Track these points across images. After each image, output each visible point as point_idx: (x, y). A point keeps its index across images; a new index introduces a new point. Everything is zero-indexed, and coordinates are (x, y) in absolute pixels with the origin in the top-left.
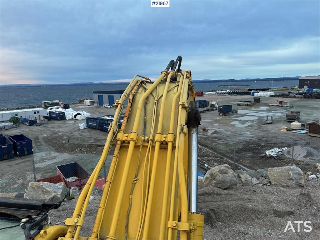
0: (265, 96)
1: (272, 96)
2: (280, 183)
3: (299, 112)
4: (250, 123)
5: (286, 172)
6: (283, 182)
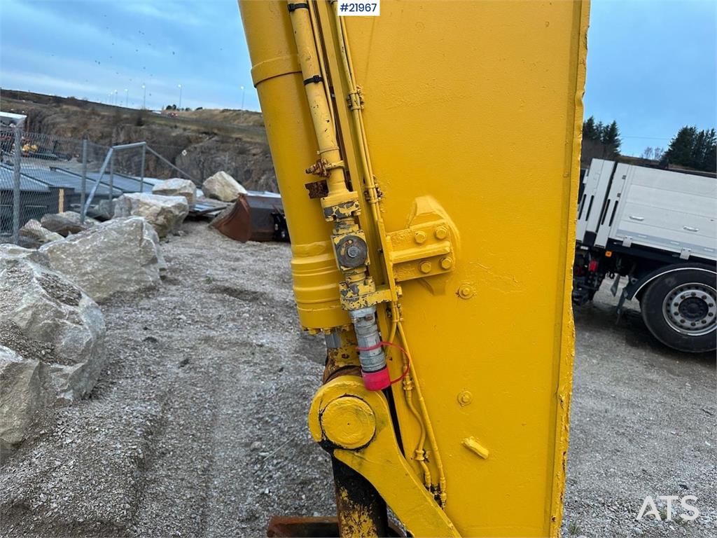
2: (118, 289)
5: (131, 241)
6: (128, 281)
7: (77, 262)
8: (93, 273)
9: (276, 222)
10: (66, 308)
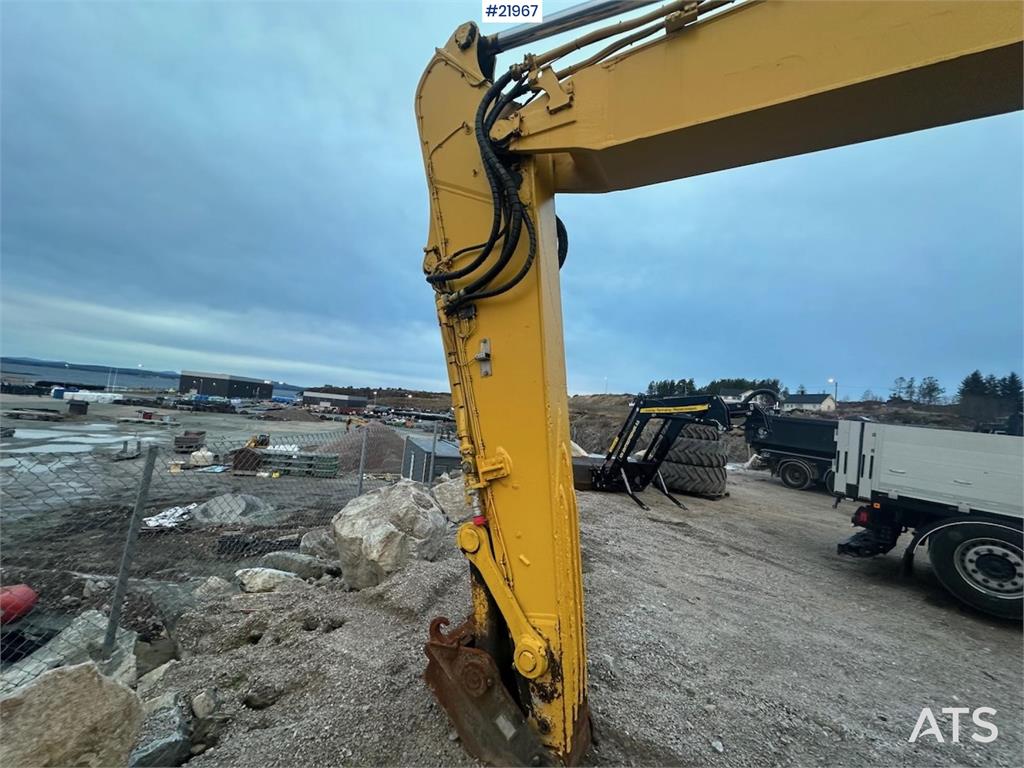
0: (97, 402)
1: (117, 402)
3: (204, 433)
4: (70, 461)
7: (452, 495)
8: (459, 502)
9: (593, 475)
10: (422, 510)
